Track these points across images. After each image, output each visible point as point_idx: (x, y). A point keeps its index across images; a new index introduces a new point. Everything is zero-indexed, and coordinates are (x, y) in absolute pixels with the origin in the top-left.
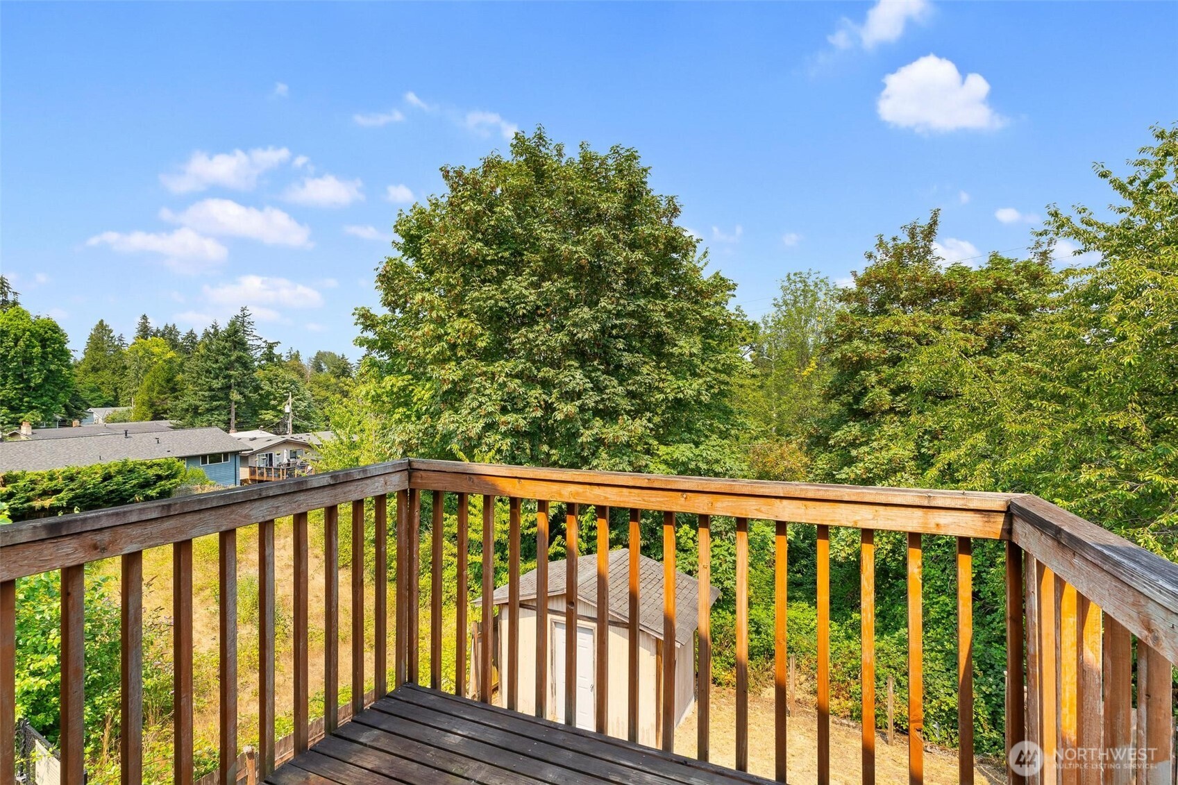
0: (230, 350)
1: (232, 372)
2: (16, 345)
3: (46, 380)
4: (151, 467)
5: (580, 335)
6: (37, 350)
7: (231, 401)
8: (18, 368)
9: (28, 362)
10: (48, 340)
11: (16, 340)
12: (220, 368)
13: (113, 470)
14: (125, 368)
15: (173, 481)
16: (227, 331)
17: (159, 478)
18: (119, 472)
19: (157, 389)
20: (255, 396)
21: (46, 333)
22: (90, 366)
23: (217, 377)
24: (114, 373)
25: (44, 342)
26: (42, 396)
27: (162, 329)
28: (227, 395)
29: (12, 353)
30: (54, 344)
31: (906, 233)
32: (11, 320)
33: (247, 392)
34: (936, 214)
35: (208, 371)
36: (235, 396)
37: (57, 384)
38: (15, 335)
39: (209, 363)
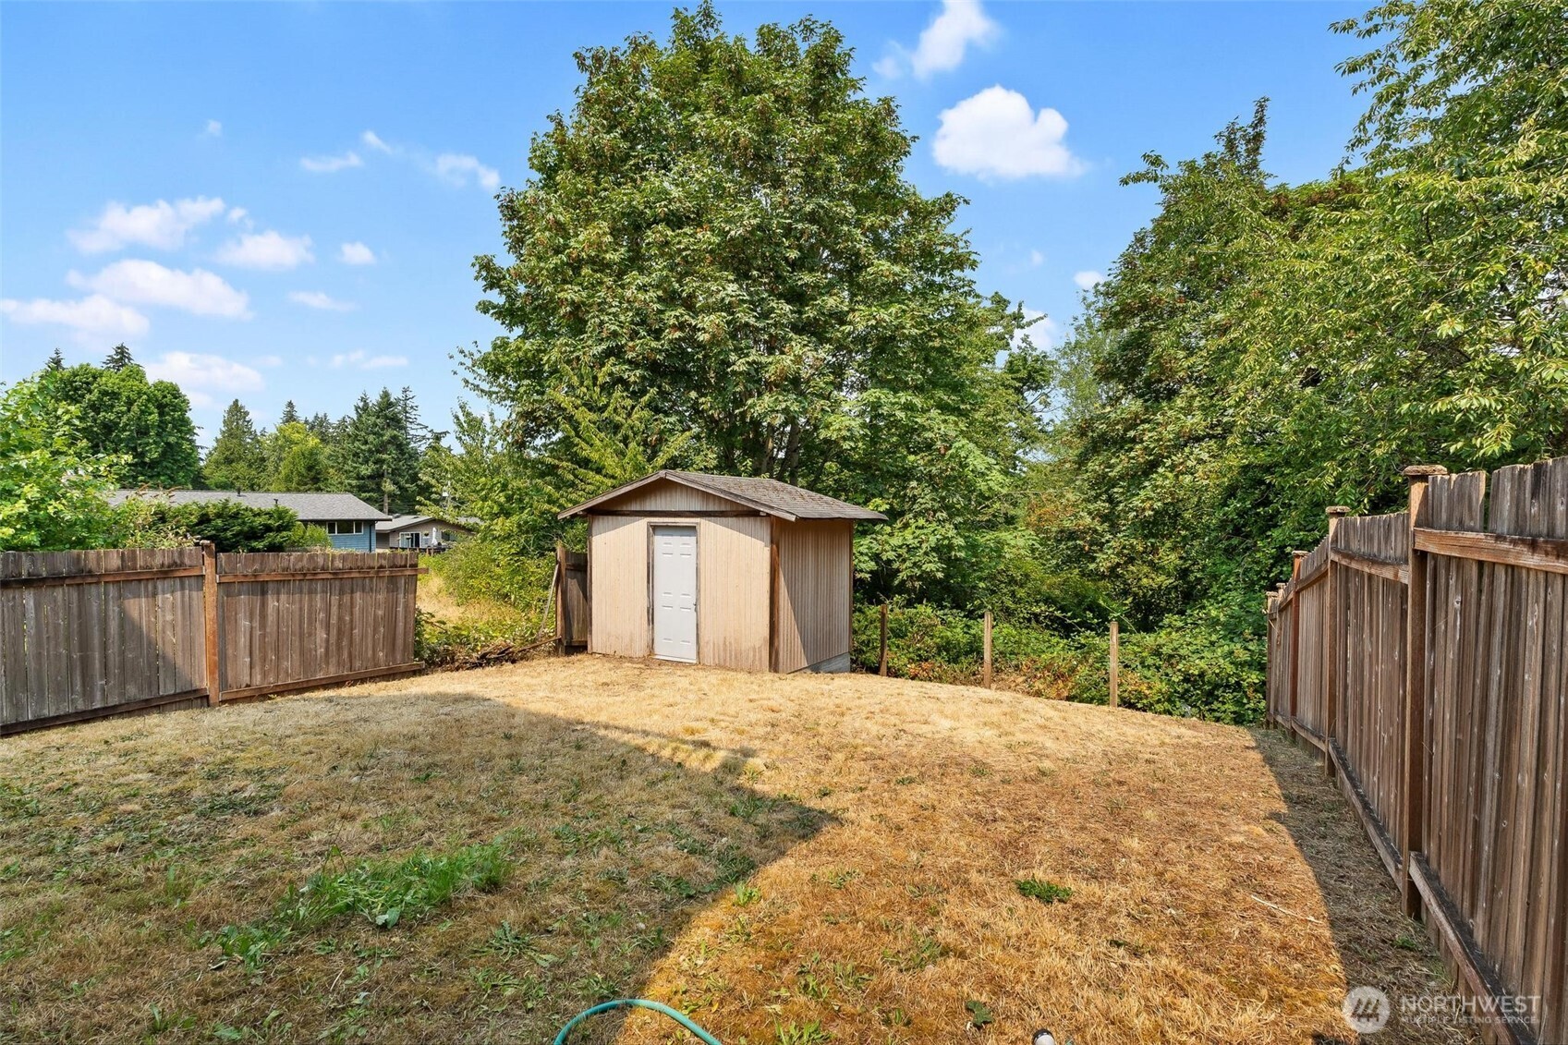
0: (383, 429)
1: (385, 456)
2: (129, 410)
3: (163, 454)
4: (259, 515)
5: (733, 233)
6: (154, 417)
7: (383, 492)
8: (131, 439)
9: (143, 432)
10: (167, 405)
11: (130, 403)
12: (370, 451)
13: (212, 511)
14: (263, 460)
15: (284, 533)
16: (379, 404)
17: (268, 528)
18: (219, 515)
19: (296, 479)
20: (411, 487)
21: (165, 397)
22: (222, 457)
23: (366, 461)
24: (250, 466)
25: (161, 407)
26: (159, 475)
27: (311, 419)
28: (379, 485)
29: (124, 419)
30: (174, 411)
31: (1222, 143)
32: (123, 380)
33: (402, 482)
34: (1261, 107)
35: (356, 455)
36: (388, 486)
37: (176, 461)
38: (128, 397)
39: (356, 444)
